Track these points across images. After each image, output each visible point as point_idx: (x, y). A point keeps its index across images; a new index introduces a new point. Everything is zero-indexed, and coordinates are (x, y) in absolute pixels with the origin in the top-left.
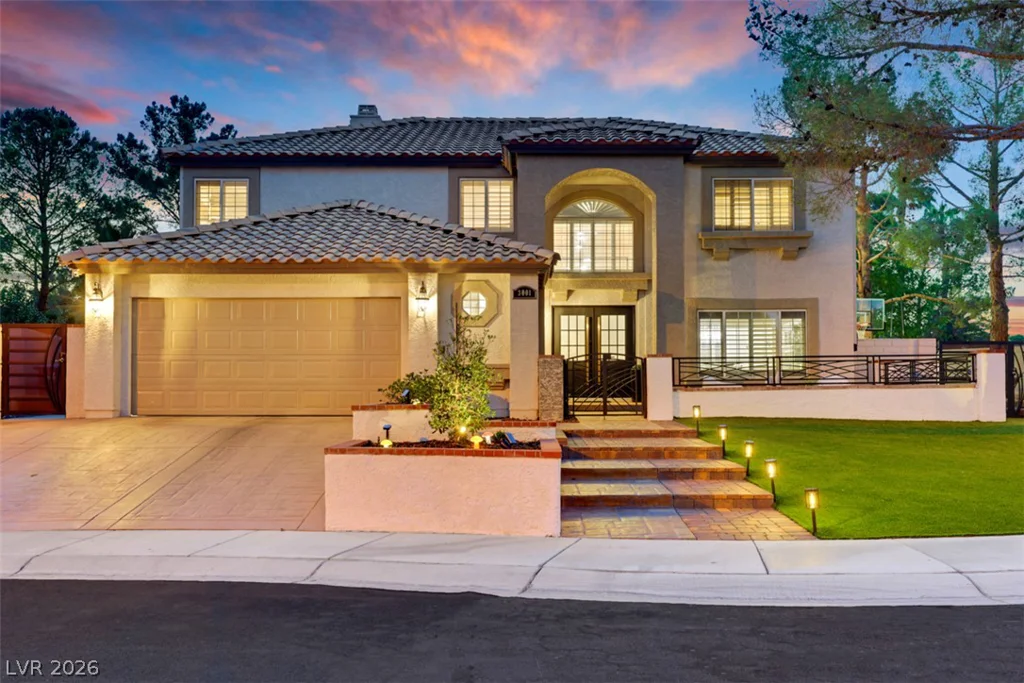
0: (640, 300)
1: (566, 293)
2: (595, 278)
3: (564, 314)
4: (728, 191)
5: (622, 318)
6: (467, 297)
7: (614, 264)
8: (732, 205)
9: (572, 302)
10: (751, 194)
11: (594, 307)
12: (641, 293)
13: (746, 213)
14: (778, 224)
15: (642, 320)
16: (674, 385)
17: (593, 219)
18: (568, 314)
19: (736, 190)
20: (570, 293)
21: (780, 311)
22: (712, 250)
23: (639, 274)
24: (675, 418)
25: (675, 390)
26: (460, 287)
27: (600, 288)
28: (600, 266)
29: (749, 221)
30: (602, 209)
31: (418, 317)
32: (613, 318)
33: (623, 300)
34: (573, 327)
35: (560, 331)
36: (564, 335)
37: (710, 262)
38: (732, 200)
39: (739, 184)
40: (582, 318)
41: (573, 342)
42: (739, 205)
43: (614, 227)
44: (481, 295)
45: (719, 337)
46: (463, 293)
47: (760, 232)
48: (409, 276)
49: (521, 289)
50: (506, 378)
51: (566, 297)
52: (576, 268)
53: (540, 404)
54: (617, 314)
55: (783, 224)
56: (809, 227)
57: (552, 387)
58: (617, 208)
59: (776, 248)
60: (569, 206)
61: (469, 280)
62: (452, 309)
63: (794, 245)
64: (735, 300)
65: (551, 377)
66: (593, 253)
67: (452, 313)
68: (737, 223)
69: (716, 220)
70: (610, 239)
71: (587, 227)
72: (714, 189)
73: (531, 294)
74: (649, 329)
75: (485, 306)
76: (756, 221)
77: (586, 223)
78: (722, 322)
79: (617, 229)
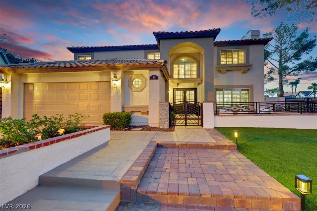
0: (199, 86)
1: (177, 84)
2: (185, 80)
3: (177, 91)
4: (225, 54)
5: (193, 92)
6: (135, 80)
7: (191, 76)
8: (226, 58)
9: (179, 87)
10: (232, 54)
11: (185, 88)
12: (199, 84)
13: (230, 60)
14: (241, 63)
15: (199, 92)
16: (214, 114)
17: (185, 63)
19: (228, 53)
20: (178, 84)
21: (241, 89)
22: (220, 71)
23: (198, 78)
24: (215, 127)
25: (214, 116)
26: (132, 77)
27: (187, 82)
28: (187, 77)
29: (231, 62)
30: (187, 60)
32: (191, 91)
33: (194, 86)
34: (179, 94)
35: (175, 95)
36: (177, 97)
37: (220, 75)
38: (226, 56)
39: (229, 51)
40: (182, 92)
41: (179, 99)
42: (228, 57)
43: (191, 65)
44: (139, 80)
45: (222, 97)
46: (133, 79)
47: (236, 65)
48: (111, 72)
49: (153, 76)
50: (147, 111)
51: (177, 85)
52: (180, 77)
53: (160, 121)
54: (192, 90)
55: (242, 63)
56: (251, 62)
57: (164, 114)
58: (192, 60)
59: (240, 70)
60: (178, 60)
61: (135, 74)
62: (129, 85)
63: (246, 68)
64: (227, 86)
65: (164, 111)
66: (185, 73)
67: (129, 87)
68: (228, 63)
69: (221, 62)
70: (190, 68)
71: (183, 66)
72: (221, 53)
73: (157, 78)
74: (202, 94)
75: (141, 83)
76: (234, 62)
77: (183, 64)
78: (223, 92)
79: (192, 66)
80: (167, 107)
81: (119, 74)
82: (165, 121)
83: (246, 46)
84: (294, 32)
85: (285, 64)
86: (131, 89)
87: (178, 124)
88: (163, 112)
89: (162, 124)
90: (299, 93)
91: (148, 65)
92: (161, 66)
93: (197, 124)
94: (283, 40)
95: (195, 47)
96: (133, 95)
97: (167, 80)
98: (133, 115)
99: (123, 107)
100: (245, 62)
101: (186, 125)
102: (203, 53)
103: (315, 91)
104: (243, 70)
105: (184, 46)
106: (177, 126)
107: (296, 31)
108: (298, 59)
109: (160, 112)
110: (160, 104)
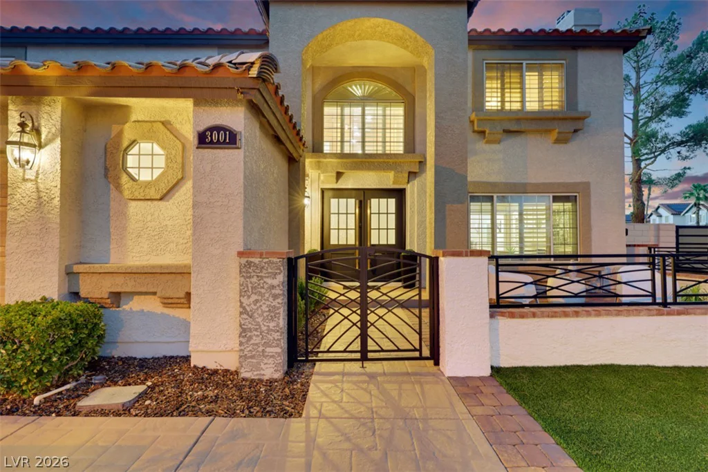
0: (411, 183)
1: (335, 174)
2: (365, 161)
3: (334, 198)
4: (499, 75)
5: (392, 202)
6: (135, 150)
7: (384, 147)
8: (503, 89)
9: (343, 184)
10: (522, 77)
11: (364, 190)
12: (412, 175)
13: (516, 96)
14: (550, 108)
15: (413, 203)
16: (490, 306)
17: (364, 101)
18: (338, 197)
19: (507, 74)
20: (339, 175)
21: (551, 195)
22: (484, 132)
23: (410, 155)
24: (496, 366)
25: (492, 316)
26: (120, 134)
27: (370, 170)
28: (370, 149)
29: (519, 104)
30: (373, 93)
31: (25, 180)
32: (383, 201)
33: (394, 183)
34: (343, 210)
35: (330, 214)
36: (334, 218)
37: (482, 145)
38: (503, 84)
39: (511, 67)
40: (352, 202)
41: (343, 226)
42: (510, 88)
43: (384, 111)
44: (155, 146)
45: (489, 222)
46: (125, 143)
47: (533, 112)
48: (11, 107)
49: (212, 129)
50: (187, 290)
51: (335, 180)
52: (347, 150)
53: (241, 344)
54: (388, 197)
55: (554, 108)
56: (582, 107)
57: (263, 312)
58: (388, 90)
59: (548, 131)
60: (340, 88)
61: (135, 121)
62: (106, 169)
63: (570, 127)
64: (506, 184)
65: (262, 295)
66: (363, 136)
67: (106, 176)
68: (507, 106)
69: (487, 104)
70: (380, 121)
71: (357, 110)
72: (485, 72)
73: (229, 139)
74: (422, 212)
75: (163, 165)
76: (527, 104)
77: (358, 106)
78: (492, 205)
79: (388, 112)
80: (274, 276)
81: (52, 116)
82: (267, 345)
83: (569, 54)
84: (673, 36)
85: (654, 126)
86: (118, 187)
87: (328, 351)
88: (257, 301)
89: (252, 357)
90: (659, 207)
91: (187, 73)
92: (251, 84)
93: (415, 350)
94: (644, 55)
95: (399, 41)
96: (123, 214)
97: (295, 155)
98: (126, 307)
99: (70, 274)
100: (561, 106)
101: (364, 358)
102: (427, 61)
103: (699, 204)
104: (559, 133)
105: (359, 35)
106: (324, 364)
107: (675, 34)
108: (680, 114)
109: (245, 300)
110: (243, 261)
